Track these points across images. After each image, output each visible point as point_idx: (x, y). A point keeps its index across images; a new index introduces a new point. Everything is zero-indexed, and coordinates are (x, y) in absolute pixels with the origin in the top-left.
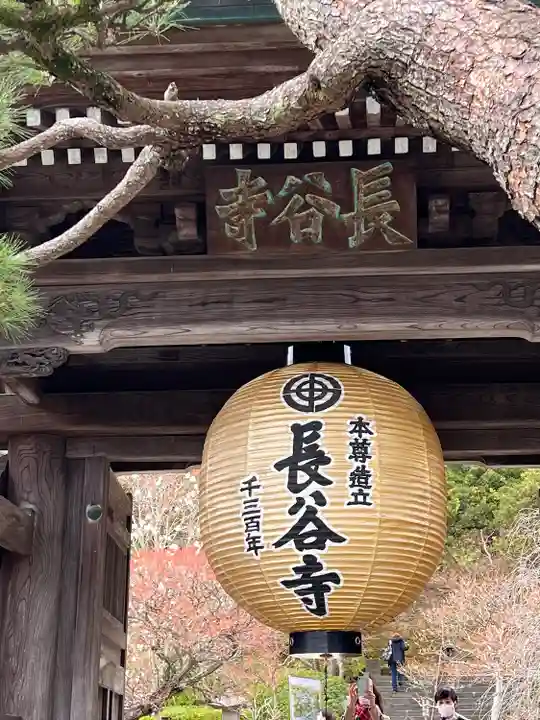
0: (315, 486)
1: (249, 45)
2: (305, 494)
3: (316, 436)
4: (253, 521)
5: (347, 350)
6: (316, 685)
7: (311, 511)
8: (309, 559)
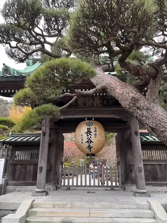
0: (90, 136)
1: (85, 82)
2: (89, 137)
3: (90, 129)
4: (82, 140)
5: (93, 118)
6: (83, 160)
7: (90, 139)
8: (89, 145)
